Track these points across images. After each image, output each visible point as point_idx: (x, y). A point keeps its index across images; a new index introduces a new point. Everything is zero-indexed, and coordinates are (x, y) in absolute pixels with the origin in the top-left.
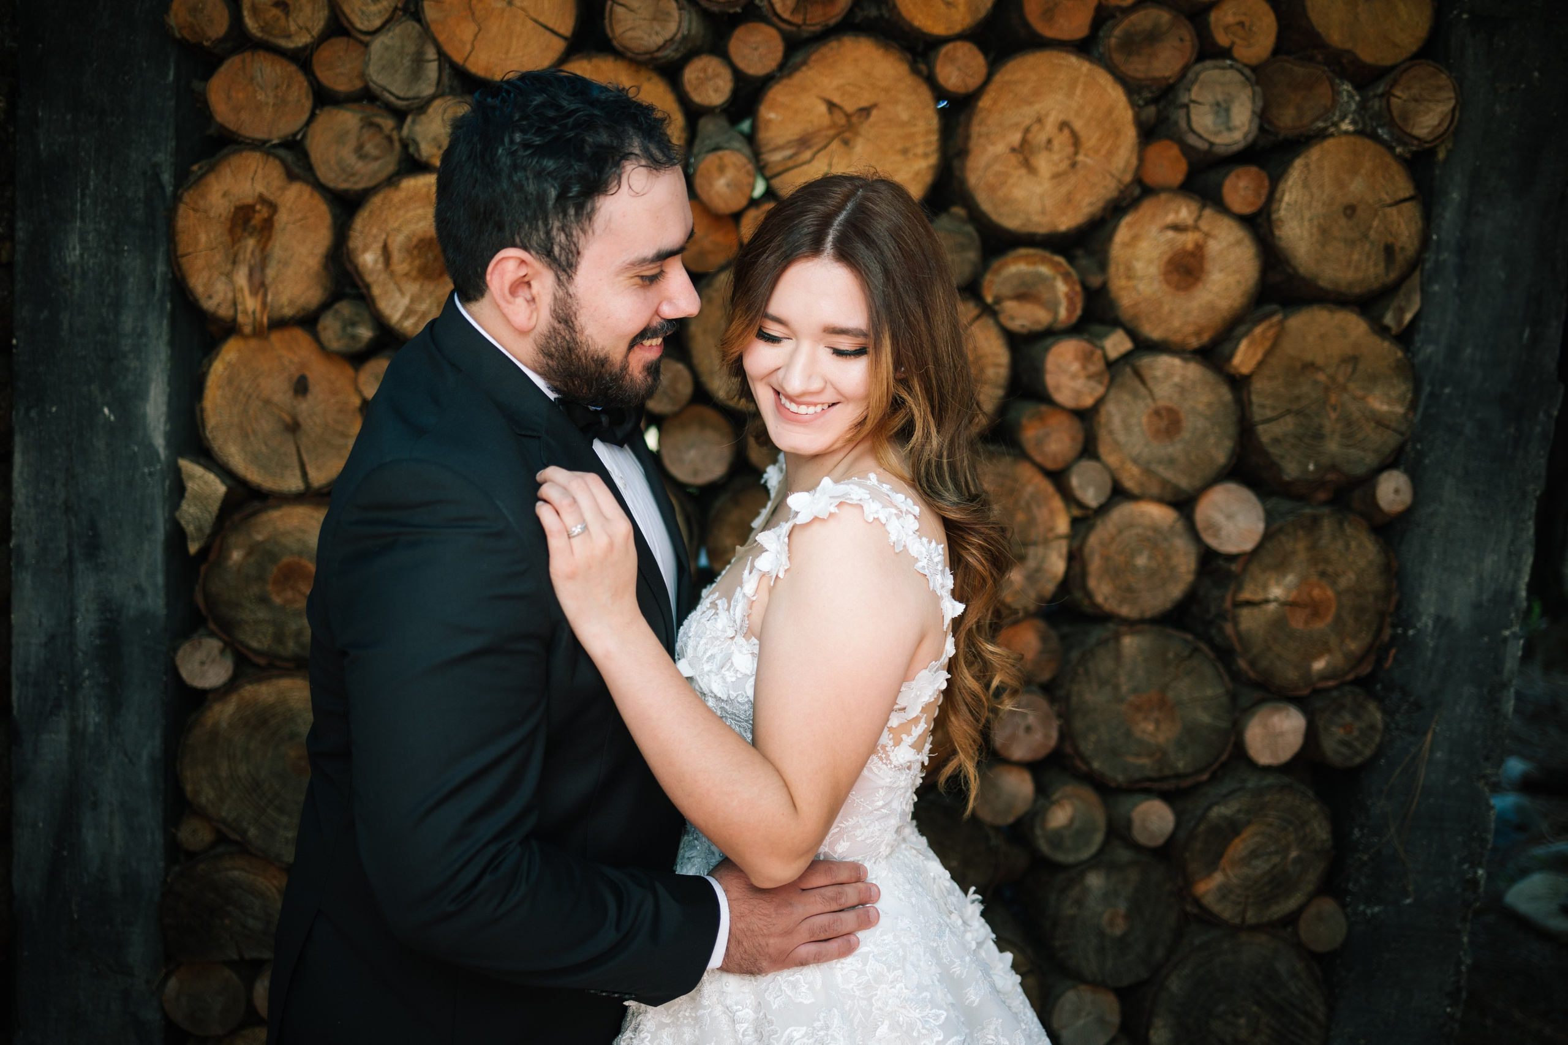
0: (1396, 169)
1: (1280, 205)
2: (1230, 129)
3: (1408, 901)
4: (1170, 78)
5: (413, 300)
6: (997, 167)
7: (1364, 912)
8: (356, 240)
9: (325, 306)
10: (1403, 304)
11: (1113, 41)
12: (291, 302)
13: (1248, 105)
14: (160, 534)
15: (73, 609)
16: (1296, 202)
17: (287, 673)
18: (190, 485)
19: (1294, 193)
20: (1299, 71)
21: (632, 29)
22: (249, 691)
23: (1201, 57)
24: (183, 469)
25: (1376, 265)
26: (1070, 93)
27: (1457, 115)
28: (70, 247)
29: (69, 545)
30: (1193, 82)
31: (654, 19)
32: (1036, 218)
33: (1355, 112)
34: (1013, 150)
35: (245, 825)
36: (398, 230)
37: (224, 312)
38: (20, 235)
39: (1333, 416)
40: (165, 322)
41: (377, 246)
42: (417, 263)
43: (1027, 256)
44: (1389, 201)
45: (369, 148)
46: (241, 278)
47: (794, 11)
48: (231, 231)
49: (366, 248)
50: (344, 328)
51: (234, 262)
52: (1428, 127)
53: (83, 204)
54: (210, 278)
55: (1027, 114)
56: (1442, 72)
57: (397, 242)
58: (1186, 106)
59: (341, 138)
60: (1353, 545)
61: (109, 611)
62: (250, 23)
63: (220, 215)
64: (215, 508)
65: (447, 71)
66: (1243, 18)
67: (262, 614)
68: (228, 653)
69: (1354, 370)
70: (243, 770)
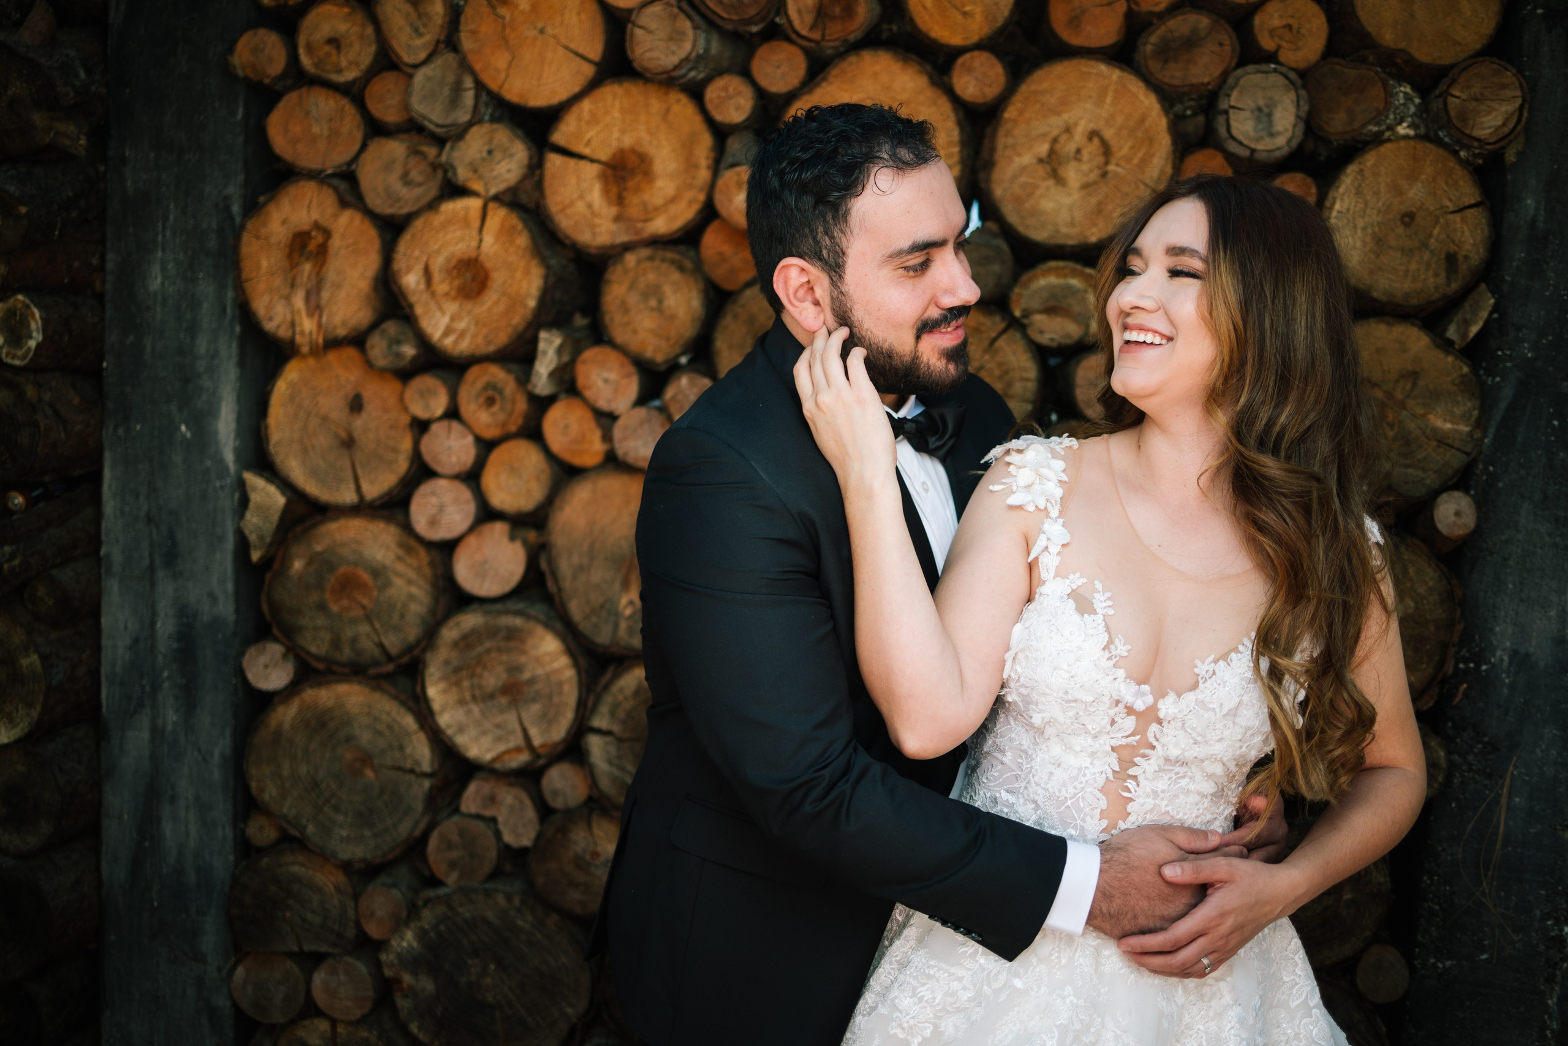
0: (1460, 173)
1: (1330, 213)
2: (1272, 135)
3: (1484, 957)
4: (1208, 84)
5: (452, 319)
6: (1023, 179)
7: (1434, 965)
8: (400, 262)
9: (374, 326)
10: (1468, 316)
11: (1149, 48)
12: (344, 323)
13: (1292, 109)
14: (230, 544)
15: (154, 614)
16: (1348, 210)
17: (343, 678)
18: (254, 497)
19: (1347, 200)
20: (1351, 73)
21: (650, 50)
22: (310, 694)
23: (1242, 63)
24: (248, 482)
25: (1436, 275)
26: (1100, 101)
27: (1525, 114)
28: (153, 275)
29: (151, 555)
30: (1232, 88)
31: (671, 39)
32: (1064, 230)
33: (1414, 114)
34: (1041, 161)
35: (304, 822)
36: (438, 252)
37: (283, 333)
38: (110, 266)
39: (1390, 434)
40: (234, 345)
41: (419, 268)
42: (456, 283)
43: (1057, 269)
44: (1452, 209)
45: (415, 175)
46: (299, 301)
47: (812, 28)
48: (290, 256)
49: (409, 270)
50: (390, 346)
51: (293, 286)
52: (1490, 128)
53: (164, 236)
54: (271, 301)
55: (1055, 124)
56: (1507, 69)
57: (438, 263)
58: (1226, 112)
59: (388, 167)
60: (1411, 570)
61: (186, 616)
62: (306, 61)
63: (280, 242)
64: (275, 518)
65: (484, 97)
66: (1290, 21)
67: (321, 621)
68: (291, 657)
69: (1414, 385)
70: (303, 769)
